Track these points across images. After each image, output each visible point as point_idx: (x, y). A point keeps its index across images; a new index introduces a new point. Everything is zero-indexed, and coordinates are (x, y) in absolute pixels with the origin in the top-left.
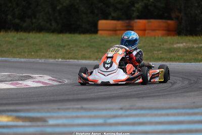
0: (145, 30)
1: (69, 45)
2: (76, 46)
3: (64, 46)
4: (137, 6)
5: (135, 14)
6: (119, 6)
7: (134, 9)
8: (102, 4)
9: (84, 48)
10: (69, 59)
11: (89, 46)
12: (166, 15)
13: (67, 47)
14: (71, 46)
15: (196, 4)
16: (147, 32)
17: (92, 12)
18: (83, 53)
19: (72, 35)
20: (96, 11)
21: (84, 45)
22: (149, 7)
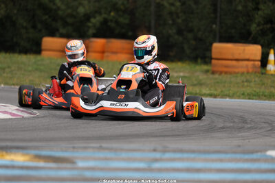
0: (103, 52)
1: (9, 67)
2: (20, 69)
3: (4, 69)
4: (93, 20)
5: (91, 31)
6: (70, 20)
7: (90, 24)
8: (47, 17)
9: (30, 71)
10: (14, 85)
11: (36, 69)
12: (130, 34)
13: (7, 70)
14: (13, 68)
15: (170, 22)
16: (106, 54)
17: (34, 27)
18: (31, 78)
19: (12, 55)
20: (39, 26)
21: (30, 68)
22: (109, 24)
